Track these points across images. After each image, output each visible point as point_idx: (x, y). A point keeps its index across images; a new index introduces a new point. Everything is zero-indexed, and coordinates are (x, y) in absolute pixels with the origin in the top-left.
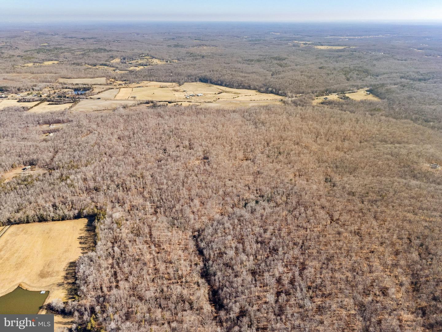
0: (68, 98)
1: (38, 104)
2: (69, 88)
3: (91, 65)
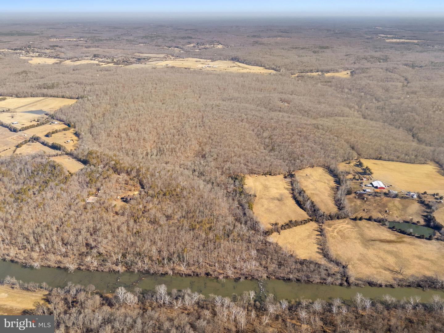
0: (128, 62)
1: (108, 64)
2: (135, 58)
3: (168, 47)
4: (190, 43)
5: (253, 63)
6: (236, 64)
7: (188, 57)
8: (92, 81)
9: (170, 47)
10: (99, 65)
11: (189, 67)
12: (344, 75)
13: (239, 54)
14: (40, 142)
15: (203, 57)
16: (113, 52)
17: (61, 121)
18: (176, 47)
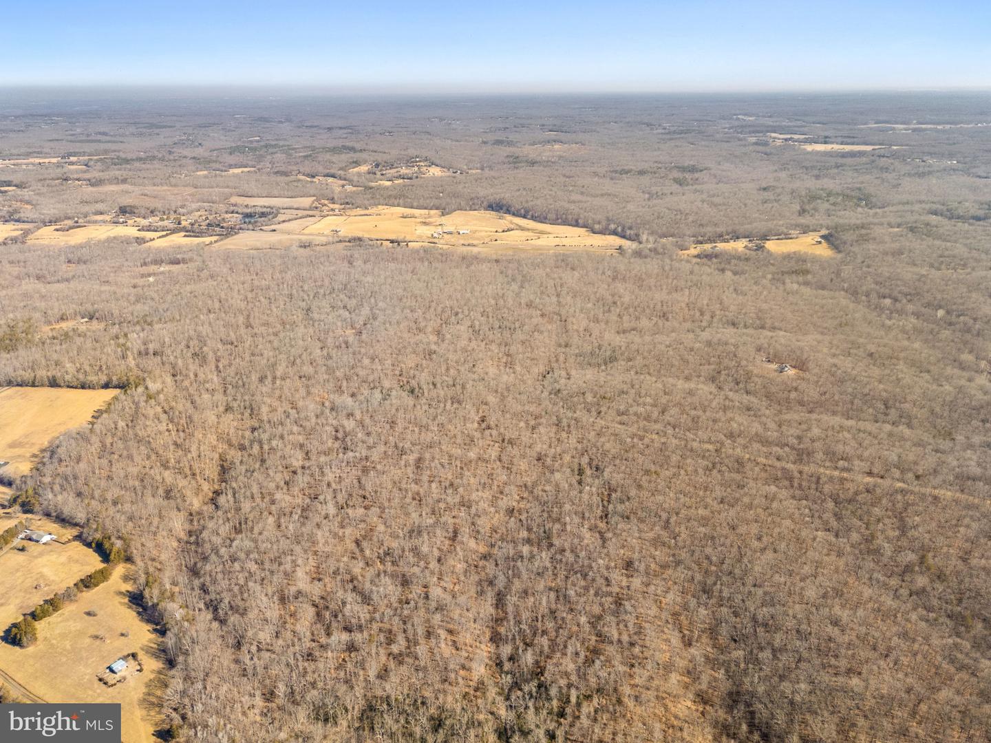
0: (222, 227)
1: (167, 235)
2: (237, 213)
3: (308, 175)
4: (357, 163)
5: (552, 216)
6: (511, 223)
7: (376, 205)
8: (140, 309)
9: (313, 177)
10: (140, 241)
12: (808, 245)
15: (415, 204)
16: (170, 195)
18: (327, 175)
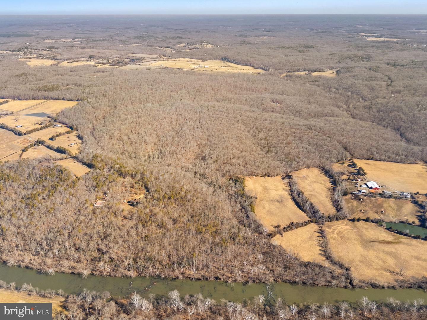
0: (122, 63)
1: (103, 65)
2: (129, 59)
3: (160, 47)
4: (180, 43)
5: (242, 62)
6: (226, 64)
7: (180, 57)
8: (90, 83)
9: (161, 48)
10: (95, 66)
11: (182, 68)
12: (329, 74)
13: (228, 54)
14: (45, 146)
15: (194, 58)
16: (107, 53)
17: (63, 123)
18: (167, 47)
